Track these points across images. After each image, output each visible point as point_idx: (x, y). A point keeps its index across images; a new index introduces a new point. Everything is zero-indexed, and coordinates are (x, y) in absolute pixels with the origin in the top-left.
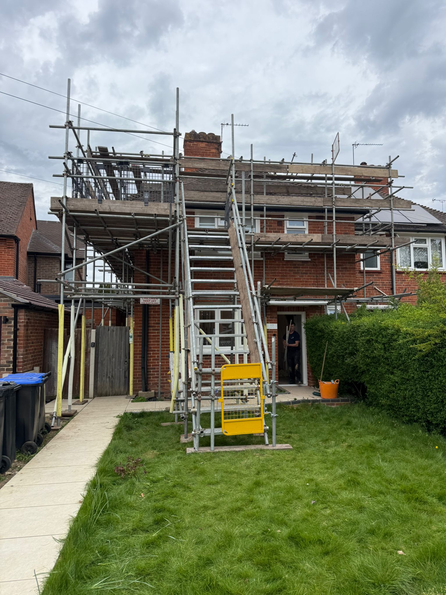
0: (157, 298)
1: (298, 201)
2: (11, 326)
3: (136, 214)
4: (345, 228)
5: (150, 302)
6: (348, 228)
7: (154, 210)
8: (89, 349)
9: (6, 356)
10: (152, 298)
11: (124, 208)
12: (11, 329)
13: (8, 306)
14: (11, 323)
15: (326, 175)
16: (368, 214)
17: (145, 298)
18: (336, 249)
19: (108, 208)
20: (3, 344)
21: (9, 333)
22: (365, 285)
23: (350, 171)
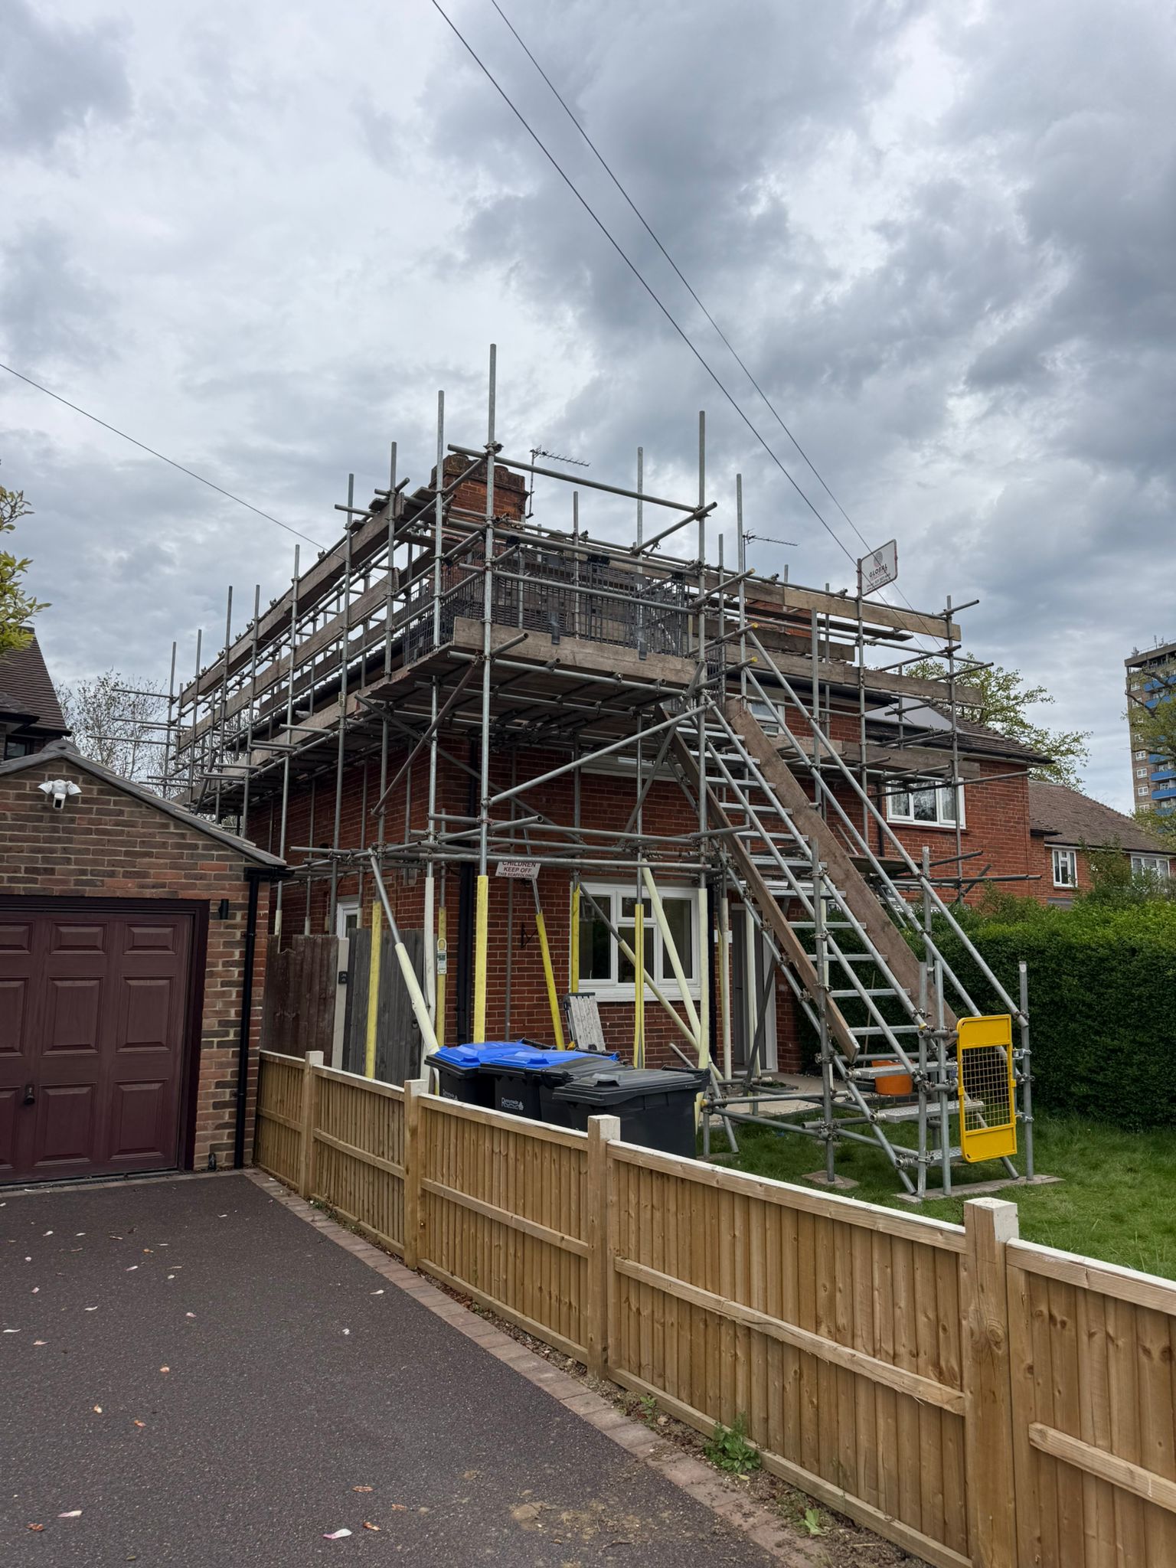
0: (534, 863)
1: (802, 667)
2: (234, 927)
3: (626, 677)
4: (847, 729)
5: (519, 872)
6: (851, 730)
7: (658, 670)
8: (331, 988)
9: (219, 1006)
10: (524, 862)
11: (601, 660)
12: (235, 933)
13: (228, 872)
14: (234, 917)
15: (827, 615)
16: (896, 706)
17: (510, 862)
18: (868, 774)
19: (570, 657)
20: (212, 974)
21: (226, 944)
22: (960, 855)
23: (887, 617)
